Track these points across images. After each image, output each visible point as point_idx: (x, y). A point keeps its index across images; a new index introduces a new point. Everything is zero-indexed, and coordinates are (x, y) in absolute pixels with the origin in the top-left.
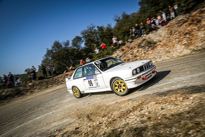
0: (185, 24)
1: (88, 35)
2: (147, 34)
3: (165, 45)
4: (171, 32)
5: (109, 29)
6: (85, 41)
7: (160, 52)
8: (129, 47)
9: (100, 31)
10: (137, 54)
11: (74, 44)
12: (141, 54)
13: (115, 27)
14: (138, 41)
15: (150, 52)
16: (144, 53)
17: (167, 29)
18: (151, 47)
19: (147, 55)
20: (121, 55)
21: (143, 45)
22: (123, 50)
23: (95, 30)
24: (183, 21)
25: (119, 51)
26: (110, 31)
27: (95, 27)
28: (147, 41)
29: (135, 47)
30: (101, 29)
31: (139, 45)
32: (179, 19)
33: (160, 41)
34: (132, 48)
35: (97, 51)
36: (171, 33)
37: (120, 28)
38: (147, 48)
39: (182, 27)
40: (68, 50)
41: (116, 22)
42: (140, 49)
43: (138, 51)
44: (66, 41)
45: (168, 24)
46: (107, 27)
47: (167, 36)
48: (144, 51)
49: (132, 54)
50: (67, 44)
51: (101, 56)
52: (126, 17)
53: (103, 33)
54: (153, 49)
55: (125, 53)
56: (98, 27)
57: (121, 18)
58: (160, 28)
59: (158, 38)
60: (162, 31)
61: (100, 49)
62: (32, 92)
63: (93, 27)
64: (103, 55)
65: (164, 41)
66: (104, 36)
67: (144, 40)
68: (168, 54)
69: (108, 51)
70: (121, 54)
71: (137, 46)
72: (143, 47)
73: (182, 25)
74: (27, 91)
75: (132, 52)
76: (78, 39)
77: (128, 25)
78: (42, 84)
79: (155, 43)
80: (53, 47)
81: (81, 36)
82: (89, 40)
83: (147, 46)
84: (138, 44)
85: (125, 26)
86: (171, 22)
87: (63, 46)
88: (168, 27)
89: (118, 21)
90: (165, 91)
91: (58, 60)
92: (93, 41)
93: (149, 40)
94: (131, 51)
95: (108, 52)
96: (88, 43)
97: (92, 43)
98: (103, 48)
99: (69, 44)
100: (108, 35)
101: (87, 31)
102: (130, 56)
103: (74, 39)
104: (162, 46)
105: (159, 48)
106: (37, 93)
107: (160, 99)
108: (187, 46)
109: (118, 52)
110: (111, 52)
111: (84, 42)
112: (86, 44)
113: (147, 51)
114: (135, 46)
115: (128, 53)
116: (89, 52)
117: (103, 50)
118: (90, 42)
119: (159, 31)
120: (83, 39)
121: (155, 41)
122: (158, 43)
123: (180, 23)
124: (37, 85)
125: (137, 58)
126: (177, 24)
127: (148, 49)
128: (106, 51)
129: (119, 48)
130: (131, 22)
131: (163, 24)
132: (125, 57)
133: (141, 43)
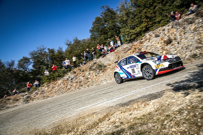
0: (129, 51)
1: (38, 57)
2: (98, 58)
4: (119, 57)
5: (60, 52)
6: (33, 63)
7: (110, 74)
8: (81, 70)
9: (51, 54)
10: (89, 76)
11: (20, 65)
12: (92, 76)
13: (66, 51)
14: (90, 64)
15: (101, 75)
16: (96, 75)
17: (115, 54)
18: (102, 69)
19: (99, 77)
20: (72, 77)
21: (94, 68)
22: (75, 73)
23: (45, 52)
24: (128, 49)
25: (71, 73)
26: (61, 54)
27: (45, 49)
28: (98, 64)
29: (87, 70)
30: (52, 51)
31: (90, 68)
32: (125, 47)
33: (110, 65)
34: (83, 71)
37: (72, 52)
38: (98, 70)
40: (12, 71)
41: (67, 46)
42: (92, 72)
43: (89, 73)
44: (10, 62)
45: (116, 51)
46: (58, 50)
48: (96, 73)
49: (84, 77)
50: (12, 64)
51: (52, 78)
52: (77, 42)
53: (54, 55)
54: (103, 72)
55: (77, 75)
56: (48, 49)
57: (72, 43)
58: (109, 53)
59: (108, 62)
60: (111, 56)
61: (50, 72)
63: (44, 49)
64: (54, 77)
66: (55, 59)
67: (95, 63)
69: (59, 74)
70: (72, 76)
71: (88, 69)
72: (95, 69)
73: (127, 52)
75: (83, 75)
76: (26, 60)
77: (80, 49)
79: (105, 67)
81: (29, 56)
82: (38, 61)
84: (89, 67)
85: (76, 50)
86: (118, 49)
87: (7, 66)
88: (116, 53)
89: (69, 45)
90: (126, 102)
92: (42, 63)
93: (100, 64)
94: (83, 74)
95: (59, 75)
96: (37, 64)
97: (41, 65)
98: (54, 70)
99: (15, 64)
100: (60, 58)
101: (37, 52)
102: (82, 78)
103: (21, 60)
104: (112, 69)
105: (109, 70)
107: (123, 109)
109: (69, 74)
110: (62, 74)
111: (32, 64)
112: (34, 66)
113: (98, 74)
114: (87, 69)
115: (80, 75)
116: (38, 75)
117: (54, 72)
118: (39, 64)
119: (109, 56)
120: (31, 60)
121: (105, 64)
122: (108, 67)
123: (125, 50)
125: (89, 80)
126: (123, 50)
127: (99, 71)
128: (57, 73)
129: (70, 71)
130: (82, 46)
131: (112, 50)
132: (77, 79)
133: (92, 66)
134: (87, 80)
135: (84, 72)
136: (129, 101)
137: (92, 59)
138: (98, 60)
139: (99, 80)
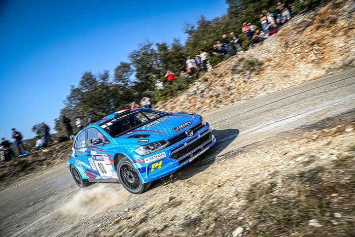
0: (309, 29)
1: (142, 60)
2: (246, 49)
3: (278, 65)
4: (287, 43)
5: (177, 48)
6: (137, 70)
7: (272, 77)
8: (216, 75)
9: (163, 52)
10: (232, 85)
11: (118, 77)
12: (239, 84)
13: (187, 44)
14: (232, 61)
15: (255, 79)
16: (244, 81)
17: (279, 38)
18: (255, 70)
19: (250, 85)
20: (203, 89)
21: (239, 68)
22: (206, 80)
23: (152, 50)
24: (305, 24)
25: (199, 81)
26: (179, 50)
27: (152, 44)
28: (247, 61)
29: (227, 74)
30: (163, 47)
31: (233, 70)
32: (298, 22)
33: (270, 60)
34: (221, 76)
35: (160, 85)
36: (287, 45)
37: (197, 44)
38: (248, 72)
39: (305, 33)
40: (107, 88)
41: (187, 35)
42: (236, 76)
43: (232, 79)
44: (103, 73)
45: (280, 32)
46: (173, 44)
47: (280, 50)
48: (243, 78)
49: (222, 86)
50: (105, 77)
51: (168, 93)
52: (204, 24)
53: (168, 54)
54: (258, 74)
55: (210, 84)
56: (157, 44)
57: (196, 28)
58: (265, 38)
59: (265, 55)
60: (271, 44)
61: (165, 81)
62: (50, 163)
63: (150, 45)
64: (172, 91)
65: (277, 60)
66: (169, 60)
67: (241, 60)
68: (286, 79)
69: (180, 84)
70: (202, 87)
71: (229, 72)
72: (241, 71)
73: (304, 30)
74: (41, 163)
75: (222, 82)
76: (124, 68)
77: (211, 38)
78: (66, 148)
79: (261, 64)
80: (82, 83)
81: (128, 61)
82: (144, 67)
83: (248, 69)
84: (231, 68)
85: (205, 39)
86: (284, 27)
87: (99, 81)
88: (280, 35)
89: (190, 32)
91: (92, 106)
92: (150, 69)
93: (250, 60)
94: (220, 81)
95: (180, 86)
96: (142, 73)
97: (147, 72)
98: (169, 79)
99: (110, 76)
100: (177, 58)
101: (139, 52)
102: (220, 89)
103: (119, 68)
104: (274, 68)
105: (268, 71)
106: (60, 165)
108: (317, 63)
109: (197, 83)
110: (185, 85)
111: (135, 73)
112: (138, 76)
113: (249, 79)
114: (227, 71)
115: (216, 83)
116: (145, 89)
117: (171, 83)
118: (145, 71)
119: (266, 43)
120: (132, 66)
121: (260, 60)
122: (267, 64)
123: (300, 28)
124: (58, 152)
125: (232, 91)
126: (295, 29)
127: (250, 74)
128: (176, 84)
129: (197, 77)
130: (215, 31)
132: (211, 92)
133: (236, 66)
134: (229, 92)
135: (222, 78)
136: (323, 120)
137: (234, 53)
138: (247, 53)
139: (251, 90)
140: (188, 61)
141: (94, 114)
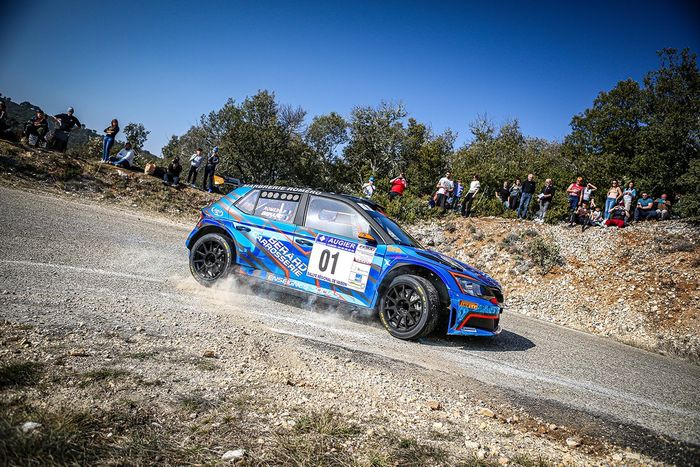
0: (680, 255)
1: (372, 130)
2: (550, 221)
3: (586, 282)
5: (442, 148)
6: (352, 142)
8: (474, 231)
9: (412, 138)
11: (315, 134)
13: (463, 152)
14: (514, 227)
15: (530, 280)
16: (511, 273)
17: (619, 239)
18: (542, 265)
20: (436, 240)
21: (519, 245)
22: (452, 230)
23: (400, 125)
24: (680, 243)
25: (440, 225)
26: (443, 153)
27: (404, 116)
28: (540, 242)
29: (491, 240)
30: (418, 132)
31: (507, 241)
32: (671, 232)
33: (579, 266)
34: (480, 238)
36: (624, 258)
37: (477, 162)
38: (528, 261)
39: (668, 258)
40: (285, 139)
41: (474, 137)
42: (504, 255)
44: (294, 110)
45: (630, 228)
46: (440, 139)
47: (606, 260)
48: (515, 266)
49: (471, 256)
50: (297, 119)
52: (513, 140)
53: (419, 148)
54: (543, 275)
55: (454, 241)
56: (412, 122)
57: (495, 135)
60: (601, 241)
61: (380, 189)
62: (113, 197)
63: (399, 115)
65: (592, 272)
66: (416, 159)
67: (532, 234)
68: (582, 314)
70: (438, 236)
71: (498, 241)
73: (671, 251)
74: (100, 186)
75: (474, 249)
76: (335, 125)
79: (559, 262)
80: (250, 106)
81: (348, 118)
82: (367, 144)
84: (505, 236)
85: (495, 162)
86: (642, 227)
87: (280, 119)
88: (624, 235)
89: (481, 137)
92: (373, 154)
93: (546, 243)
94: (474, 246)
95: (402, 211)
96: (359, 152)
97: (368, 156)
98: (395, 188)
99: (302, 123)
100: (430, 163)
101: (375, 115)
103: (324, 119)
104: (577, 282)
105: (564, 280)
106: (127, 209)
108: (655, 322)
109: (433, 226)
110: (412, 215)
111: (346, 144)
112: (348, 152)
113: (523, 273)
114: (495, 239)
115: (464, 245)
116: (346, 181)
118: (364, 152)
119: (591, 233)
120: (348, 130)
121: (563, 254)
122: (569, 267)
123: (667, 244)
124: (139, 188)
126: (658, 240)
127: (531, 266)
128: (399, 204)
129: (441, 216)
131: (617, 220)
133: (517, 239)
135: (479, 243)
138: (549, 229)
139: (513, 294)
140: (443, 180)
141: (238, 166)
